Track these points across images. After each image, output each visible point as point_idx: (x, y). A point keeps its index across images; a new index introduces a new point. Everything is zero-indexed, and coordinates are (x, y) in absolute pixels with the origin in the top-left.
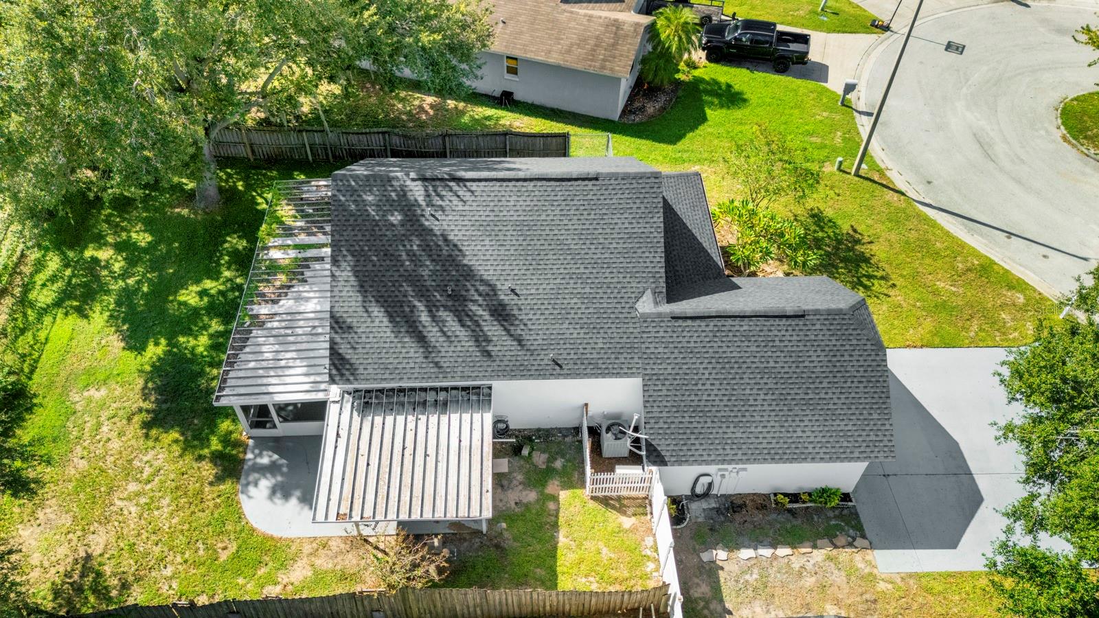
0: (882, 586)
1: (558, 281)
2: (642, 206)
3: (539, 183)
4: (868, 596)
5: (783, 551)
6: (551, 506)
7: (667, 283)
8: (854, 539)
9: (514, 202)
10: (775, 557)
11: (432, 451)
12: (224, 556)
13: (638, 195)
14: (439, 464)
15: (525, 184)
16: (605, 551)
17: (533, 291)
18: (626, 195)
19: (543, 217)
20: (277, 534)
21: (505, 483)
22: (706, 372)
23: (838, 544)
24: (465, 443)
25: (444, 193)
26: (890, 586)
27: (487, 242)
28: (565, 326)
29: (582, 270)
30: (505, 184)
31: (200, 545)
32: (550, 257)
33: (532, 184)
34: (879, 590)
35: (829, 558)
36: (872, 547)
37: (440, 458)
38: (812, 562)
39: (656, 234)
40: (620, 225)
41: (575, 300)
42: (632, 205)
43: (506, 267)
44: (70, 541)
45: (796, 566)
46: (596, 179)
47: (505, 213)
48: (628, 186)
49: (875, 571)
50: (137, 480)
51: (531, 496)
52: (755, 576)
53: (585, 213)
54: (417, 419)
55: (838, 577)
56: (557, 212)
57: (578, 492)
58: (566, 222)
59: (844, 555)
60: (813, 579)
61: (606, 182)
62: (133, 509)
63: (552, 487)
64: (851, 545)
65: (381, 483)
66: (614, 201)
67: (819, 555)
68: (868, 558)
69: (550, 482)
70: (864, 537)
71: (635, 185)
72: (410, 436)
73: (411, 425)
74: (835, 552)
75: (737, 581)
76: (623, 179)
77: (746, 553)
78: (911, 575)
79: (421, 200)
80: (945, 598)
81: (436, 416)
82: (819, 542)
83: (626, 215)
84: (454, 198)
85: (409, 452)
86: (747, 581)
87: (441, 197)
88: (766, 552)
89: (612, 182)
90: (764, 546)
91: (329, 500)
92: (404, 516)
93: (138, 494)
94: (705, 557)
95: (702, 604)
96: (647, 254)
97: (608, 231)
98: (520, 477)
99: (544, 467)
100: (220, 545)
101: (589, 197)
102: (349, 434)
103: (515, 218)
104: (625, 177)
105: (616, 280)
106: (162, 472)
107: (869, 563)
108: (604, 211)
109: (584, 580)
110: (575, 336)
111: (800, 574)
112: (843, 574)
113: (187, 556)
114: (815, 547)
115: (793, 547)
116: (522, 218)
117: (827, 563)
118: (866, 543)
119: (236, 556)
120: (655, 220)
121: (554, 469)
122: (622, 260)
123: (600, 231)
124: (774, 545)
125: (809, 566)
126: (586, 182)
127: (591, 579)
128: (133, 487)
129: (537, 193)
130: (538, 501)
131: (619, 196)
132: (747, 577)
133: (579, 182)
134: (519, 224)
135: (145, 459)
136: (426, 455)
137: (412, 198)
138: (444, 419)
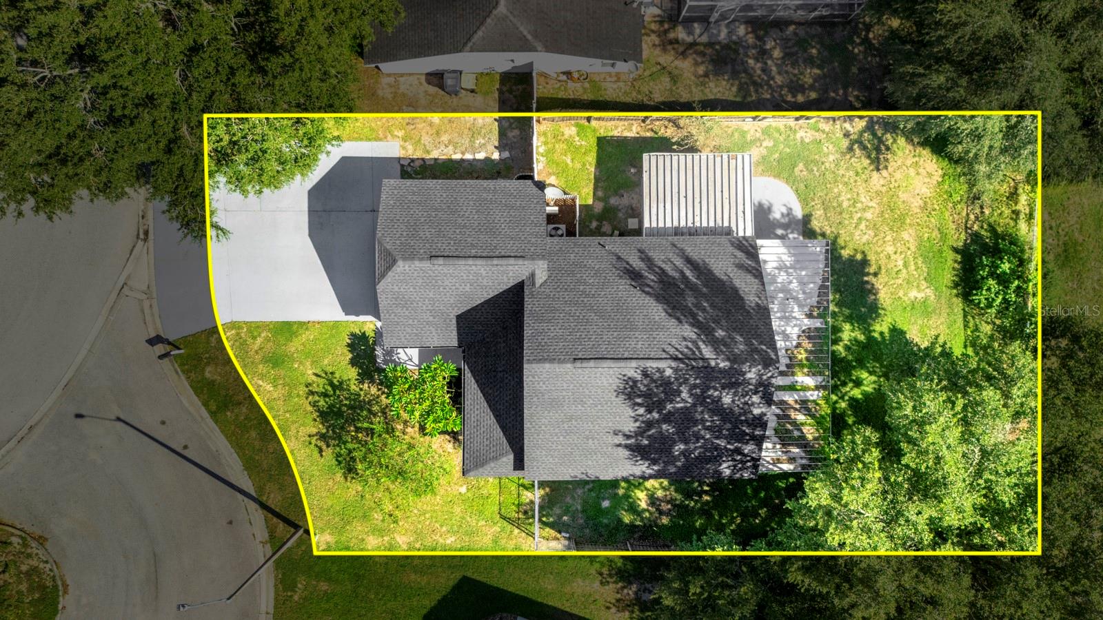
0: (400, 134)
1: (603, 293)
2: (540, 341)
3: (620, 356)
4: (412, 127)
5: (457, 156)
6: (600, 194)
7: (523, 291)
8: (409, 164)
9: (638, 343)
10: (463, 153)
11: (683, 200)
12: (801, 166)
13: (543, 348)
14: (677, 190)
15: (631, 356)
16: (569, 161)
17: (621, 287)
18: (552, 348)
19: (615, 334)
20: (772, 179)
21: (630, 211)
22: (503, 227)
23: (420, 161)
24: (661, 206)
25: (686, 350)
26: (396, 133)
27: (657, 318)
28: (597, 267)
29: (586, 300)
30: (646, 356)
31: (817, 174)
32: (609, 308)
33: (625, 356)
34: (403, 131)
35: (428, 152)
36: (399, 159)
37: (677, 195)
38: (440, 150)
39: (530, 322)
40: (557, 328)
41: (591, 281)
42: (548, 341)
43: (642, 302)
44: (896, 181)
45: (451, 148)
46: (575, 359)
47: (645, 337)
48: (551, 354)
49: (402, 143)
50: (867, 220)
51: (613, 201)
52: (478, 142)
53: (583, 336)
54: (693, 223)
55: (426, 139)
56: (604, 336)
57: (584, 203)
58: (599, 330)
59: (418, 154)
60: (442, 139)
61: (568, 357)
62: (864, 200)
63: (599, 207)
64: (413, 160)
65: (713, 179)
66: (562, 344)
67: (435, 154)
68: (404, 152)
69: (600, 211)
70: (402, 166)
71: (545, 355)
72: (697, 212)
73: (697, 219)
74: (424, 156)
75: (489, 138)
76: (555, 359)
77: (481, 156)
78: (381, 140)
79: (702, 346)
80: (364, 124)
81: (681, 226)
82: (432, 162)
83: (552, 334)
84: (679, 347)
85: (697, 201)
86: (484, 138)
87: (687, 347)
88: (468, 156)
89: (563, 357)
90: (468, 160)
91: (743, 169)
92: (696, 156)
93: (864, 210)
94: (506, 154)
95: (513, 126)
96: (537, 309)
97: (566, 324)
98: (620, 215)
99: (604, 222)
100: (805, 173)
101: (580, 347)
102: (737, 214)
103: (637, 333)
104: (552, 361)
105: (561, 294)
106: (854, 226)
107: (404, 148)
108: (569, 338)
109: (583, 143)
110: (590, 261)
111: (450, 142)
112: (422, 142)
113: (823, 167)
114: (436, 160)
115: (451, 160)
116: (632, 333)
117: (430, 149)
118: (402, 162)
119: (794, 166)
120: (530, 332)
121: (597, 220)
122: (556, 306)
123: (572, 324)
124: (462, 160)
125: (443, 147)
126: (583, 357)
127: (578, 143)
128: (869, 215)
129: (621, 350)
130: (609, 198)
131: (558, 347)
132: (483, 141)
133: (588, 357)
134: (634, 328)
135: (867, 236)
136: (686, 197)
137: (709, 347)
138: (676, 224)
